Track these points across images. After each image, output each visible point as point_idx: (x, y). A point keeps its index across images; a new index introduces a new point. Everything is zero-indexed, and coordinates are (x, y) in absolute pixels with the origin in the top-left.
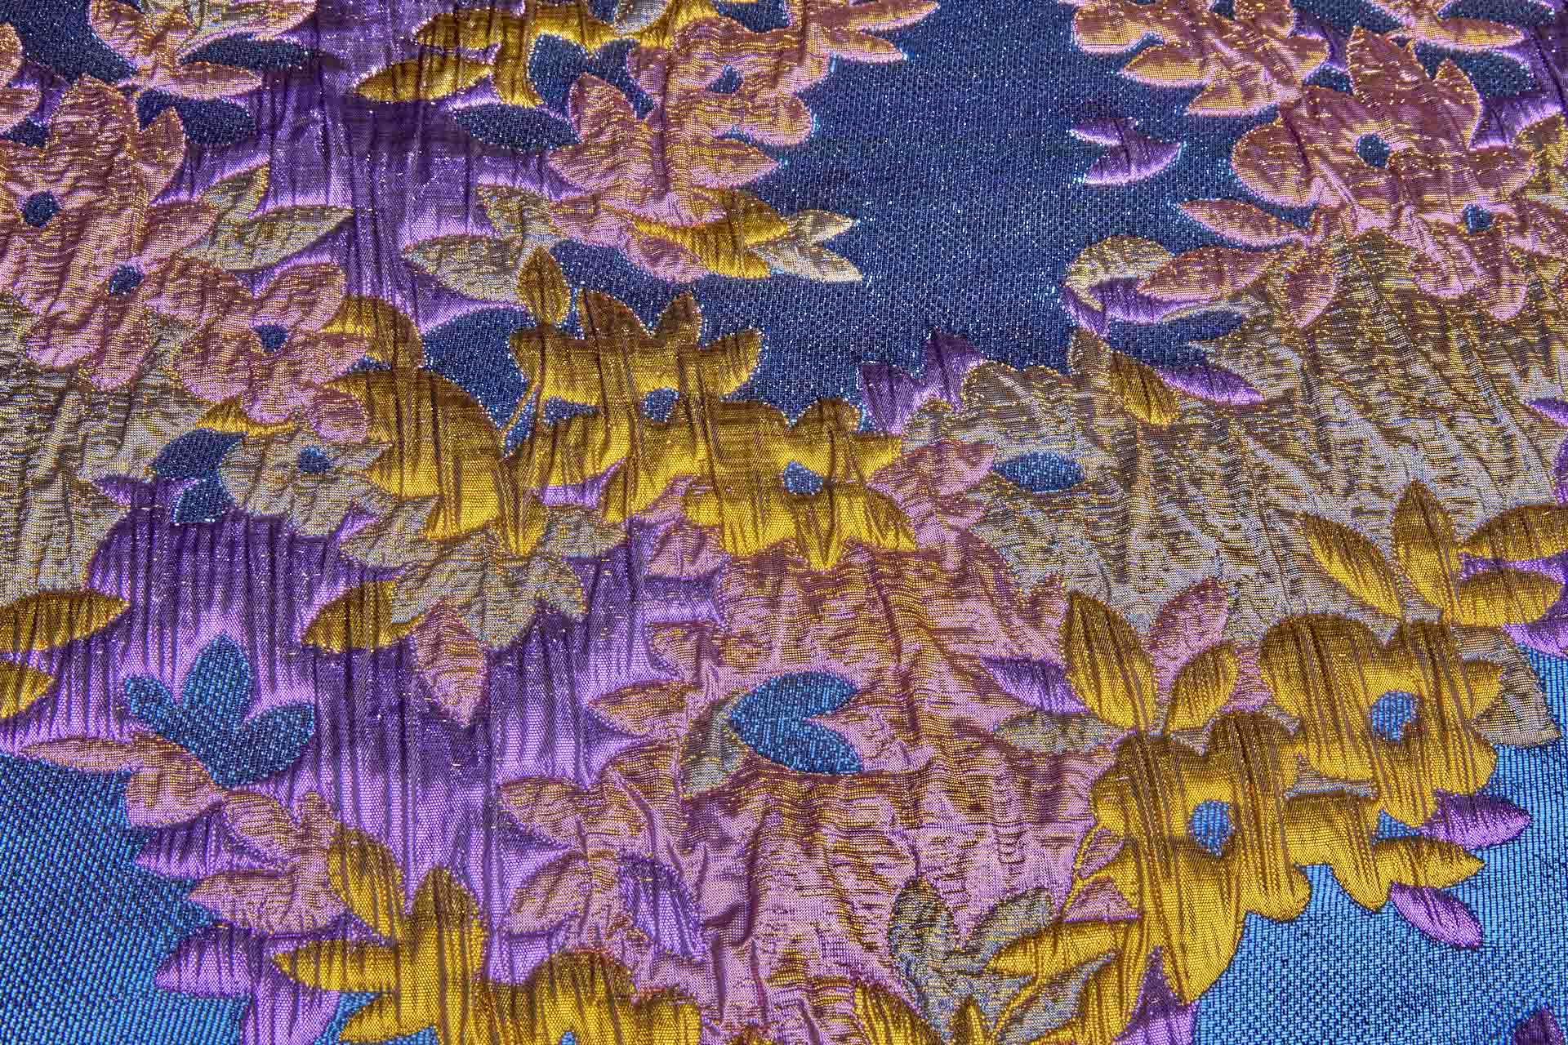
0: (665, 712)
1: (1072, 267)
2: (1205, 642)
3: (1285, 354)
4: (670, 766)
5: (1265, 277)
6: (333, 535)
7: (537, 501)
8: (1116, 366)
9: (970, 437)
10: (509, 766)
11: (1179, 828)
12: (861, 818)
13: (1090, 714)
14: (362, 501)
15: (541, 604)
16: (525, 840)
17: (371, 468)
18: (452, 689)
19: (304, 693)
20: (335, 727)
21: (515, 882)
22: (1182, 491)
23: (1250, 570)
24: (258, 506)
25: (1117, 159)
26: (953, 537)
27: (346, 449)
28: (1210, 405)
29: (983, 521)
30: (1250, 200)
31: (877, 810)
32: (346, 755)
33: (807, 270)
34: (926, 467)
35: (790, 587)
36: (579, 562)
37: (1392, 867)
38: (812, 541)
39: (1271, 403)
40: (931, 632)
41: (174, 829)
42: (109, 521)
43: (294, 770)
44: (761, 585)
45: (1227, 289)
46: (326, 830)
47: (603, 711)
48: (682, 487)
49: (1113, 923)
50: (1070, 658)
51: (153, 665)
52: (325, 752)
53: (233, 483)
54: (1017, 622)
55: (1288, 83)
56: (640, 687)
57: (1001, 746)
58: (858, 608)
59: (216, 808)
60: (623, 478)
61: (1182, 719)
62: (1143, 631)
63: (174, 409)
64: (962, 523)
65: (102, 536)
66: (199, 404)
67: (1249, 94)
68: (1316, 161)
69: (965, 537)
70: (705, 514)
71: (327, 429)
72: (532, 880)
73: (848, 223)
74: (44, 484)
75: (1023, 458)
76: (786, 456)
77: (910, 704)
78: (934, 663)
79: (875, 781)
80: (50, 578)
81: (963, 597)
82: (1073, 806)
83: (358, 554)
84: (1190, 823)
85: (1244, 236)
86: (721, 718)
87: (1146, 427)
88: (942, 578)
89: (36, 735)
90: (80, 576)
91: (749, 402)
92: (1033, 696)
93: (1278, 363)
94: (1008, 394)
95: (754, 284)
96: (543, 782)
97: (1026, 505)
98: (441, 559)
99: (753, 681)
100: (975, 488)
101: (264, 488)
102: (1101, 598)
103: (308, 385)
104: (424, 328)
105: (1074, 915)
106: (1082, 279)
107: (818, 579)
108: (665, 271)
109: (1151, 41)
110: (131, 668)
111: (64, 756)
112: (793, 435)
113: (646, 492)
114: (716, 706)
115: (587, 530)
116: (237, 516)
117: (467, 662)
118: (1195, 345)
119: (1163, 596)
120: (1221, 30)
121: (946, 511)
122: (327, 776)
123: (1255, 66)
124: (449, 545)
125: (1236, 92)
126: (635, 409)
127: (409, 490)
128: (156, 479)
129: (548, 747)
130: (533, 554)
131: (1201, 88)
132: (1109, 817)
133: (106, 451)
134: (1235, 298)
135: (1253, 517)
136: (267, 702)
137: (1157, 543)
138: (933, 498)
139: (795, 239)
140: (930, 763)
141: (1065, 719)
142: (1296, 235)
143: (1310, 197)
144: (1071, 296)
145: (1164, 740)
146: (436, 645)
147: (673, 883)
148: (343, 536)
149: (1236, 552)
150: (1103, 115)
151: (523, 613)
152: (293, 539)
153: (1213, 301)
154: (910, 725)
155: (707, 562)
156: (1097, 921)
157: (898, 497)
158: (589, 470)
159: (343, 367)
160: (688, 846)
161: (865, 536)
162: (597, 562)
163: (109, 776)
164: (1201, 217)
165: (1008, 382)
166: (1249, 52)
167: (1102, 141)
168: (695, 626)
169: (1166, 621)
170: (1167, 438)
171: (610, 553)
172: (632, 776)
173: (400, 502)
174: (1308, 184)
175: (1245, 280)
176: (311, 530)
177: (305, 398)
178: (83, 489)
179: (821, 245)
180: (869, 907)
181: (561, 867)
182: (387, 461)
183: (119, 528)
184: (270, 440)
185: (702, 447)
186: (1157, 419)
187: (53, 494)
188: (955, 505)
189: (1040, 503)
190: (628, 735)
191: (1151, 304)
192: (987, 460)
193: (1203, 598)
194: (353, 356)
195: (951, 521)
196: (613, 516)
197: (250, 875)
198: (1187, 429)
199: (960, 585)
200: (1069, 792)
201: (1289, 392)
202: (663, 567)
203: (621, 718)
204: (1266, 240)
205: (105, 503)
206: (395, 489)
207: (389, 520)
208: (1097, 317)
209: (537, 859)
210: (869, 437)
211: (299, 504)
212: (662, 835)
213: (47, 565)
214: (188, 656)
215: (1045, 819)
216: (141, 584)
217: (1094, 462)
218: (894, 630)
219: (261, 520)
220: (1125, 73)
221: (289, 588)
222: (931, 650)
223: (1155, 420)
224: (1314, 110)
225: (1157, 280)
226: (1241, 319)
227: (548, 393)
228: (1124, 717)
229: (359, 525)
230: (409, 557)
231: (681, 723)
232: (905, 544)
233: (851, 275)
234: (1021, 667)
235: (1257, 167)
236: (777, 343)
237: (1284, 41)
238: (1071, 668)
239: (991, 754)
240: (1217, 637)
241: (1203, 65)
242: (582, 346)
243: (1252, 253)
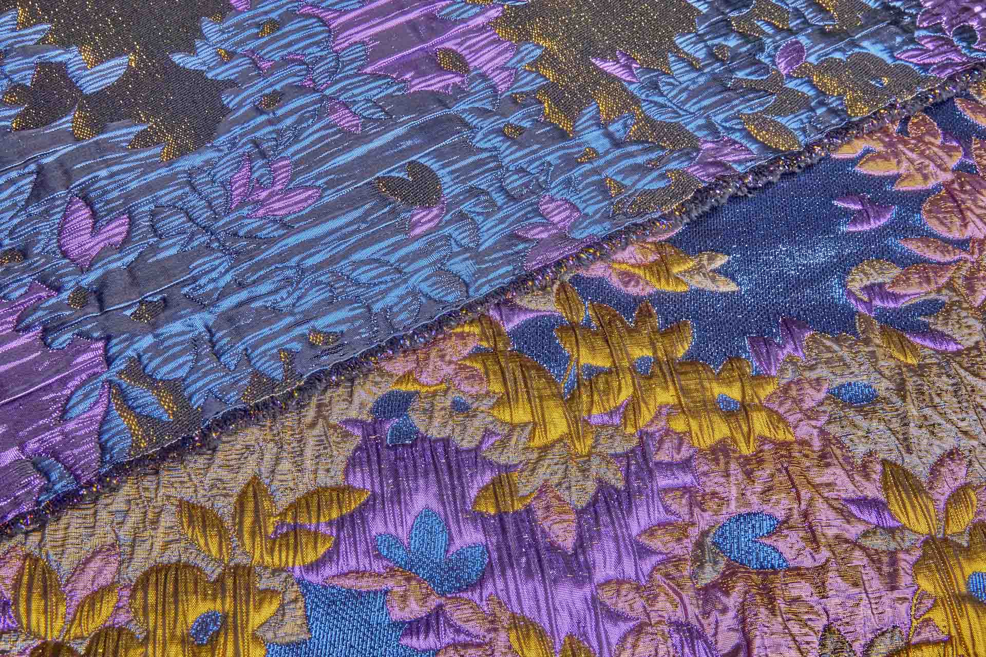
0: (679, 540)
1: (850, 278)
2: (957, 484)
3: (971, 321)
4: (687, 569)
5: (951, 279)
6: (478, 448)
7: (586, 422)
8: (883, 331)
9: (813, 375)
10: (599, 575)
11: (964, 590)
12: (795, 593)
13: (903, 528)
14: (490, 426)
15: (600, 481)
16: (616, 617)
17: (492, 408)
18: (560, 533)
19: (479, 537)
20: (500, 558)
21: (614, 641)
22: (932, 399)
23: (975, 443)
24: (435, 432)
25: (862, 217)
26: (815, 432)
27: (477, 397)
28: (937, 352)
29: (829, 422)
30: (936, 237)
31: (803, 589)
32: (509, 573)
33: (708, 285)
34: (794, 392)
35: (733, 466)
36: (616, 456)
38: (739, 437)
39: (969, 349)
40: (814, 486)
41: (418, 620)
42: (350, 446)
43: (481, 583)
44: (718, 464)
45: (933, 286)
46: (504, 617)
47: (645, 540)
48: (664, 411)
49: (936, 643)
50: (888, 497)
51: (392, 529)
52: (497, 572)
53: (417, 420)
54: (857, 478)
55: (945, 170)
56: (661, 525)
57: (863, 549)
58: (772, 476)
59: (440, 606)
60: (634, 406)
61: (953, 528)
62: (923, 480)
63: (378, 379)
64: (819, 424)
65: (349, 454)
66: (391, 376)
67: (926, 177)
68: (969, 214)
69: (822, 432)
70: (679, 425)
71: (465, 386)
72: (623, 639)
73: (726, 258)
74: (313, 425)
75: (843, 386)
76: (718, 390)
77: (810, 527)
78: (820, 504)
79: (798, 572)
80: (323, 479)
81: (828, 465)
82: (904, 580)
83: (494, 457)
84: (967, 584)
85: (938, 257)
86: (708, 540)
87: (907, 366)
88: (815, 456)
89: (329, 570)
90: (340, 479)
91: (692, 360)
92: (872, 518)
93: (969, 327)
94: (829, 350)
95: (682, 295)
96: (620, 582)
97: (851, 413)
98: (540, 459)
99: (722, 519)
100: (821, 404)
101: (436, 422)
102: (899, 462)
103: (450, 362)
104: (508, 327)
105: (915, 640)
106: (857, 282)
107: (747, 460)
108: (633, 290)
109: (868, 151)
110: (377, 527)
111: (348, 583)
112: (718, 378)
113: (646, 416)
114: (704, 534)
115: (618, 438)
116: (424, 439)
117: (565, 517)
118: (921, 318)
119: (931, 459)
120: (906, 143)
121: (809, 418)
122: (500, 585)
123: (927, 162)
124: (545, 449)
125: (919, 177)
126: (633, 369)
127: (516, 420)
128: (375, 421)
129: (619, 560)
130: (589, 454)
131: (899, 176)
132: (926, 585)
133: (344, 405)
134: (939, 291)
135: (971, 412)
136: (458, 543)
137: (923, 430)
138: (801, 410)
139: (699, 269)
140: (827, 561)
141: (891, 531)
142: (964, 255)
143: (968, 233)
144: (850, 293)
145: (945, 540)
146: (547, 508)
147: (701, 636)
148: (484, 447)
149: (965, 433)
150: (847, 195)
151: (591, 487)
152: (458, 451)
153: (927, 293)
154: (813, 540)
155: (685, 453)
156: (927, 643)
157: (781, 411)
158: (612, 404)
159: (465, 352)
160: (706, 614)
161: (767, 434)
162: (626, 455)
163: (375, 593)
164: (914, 247)
165: (828, 343)
166: (922, 154)
167: (853, 207)
168: (685, 489)
169: (934, 471)
170: (920, 370)
171: (633, 451)
172: (667, 576)
173: (513, 427)
174: (965, 226)
175: (942, 281)
176: (465, 445)
177: (449, 370)
178: (334, 427)
179: (714, 271)
180: (808, 643)
181: (639, 630)
182: (500, 404)
183: (358, 448)
184: (434, 394)
185: (671, 387)
186: (912, 360)
187: (318, 430)
188: (811, 414)
189: (860, 410)
190: (661, 553)
191: (896, 297)
192: (825, 386)
193: (952, 460)
194: (471, 345)
195: (813, 423)
196: (630, 430)
197: (466, 646)
198: (929, 366)
199: (824, 459)
200: (902, 572)
201: (977, 343)
202: (663, 456)
203: (655, 544)
204: (948, 258)
205: (346, 435)
206: (508, 419)
207: (509, 437)
208: (868, 305)
209: (624, 627)
210: (760, 378)
211: (457, 430)
212: (689, 608)
213: (321, 474)
214: (409, 520)
215: (893, 588)
216: (377, 481)
217: (883, 387)
218: (794, 486)
219: (437, 440)
220: (857, 169)
221: (460, 478)
222: (817, 496)
223: (909, 361)
224: (962, 185)
225: (894, 283)
226: (944, 303)
227: (582, 362)
228: (923, 528)
229: (491, 441)
230: (523, 458)
231: (689, 543)
232: (790, 438)
233: (732, 287)
234: (864, 503)
235: (938, 219)
236: (701, 330)
237: (939, 147)
238: (889, 501)
239: (857, 553)
240: (963, 481)
241: (899, 162)
242: (595, 334)
243: (943, 266)
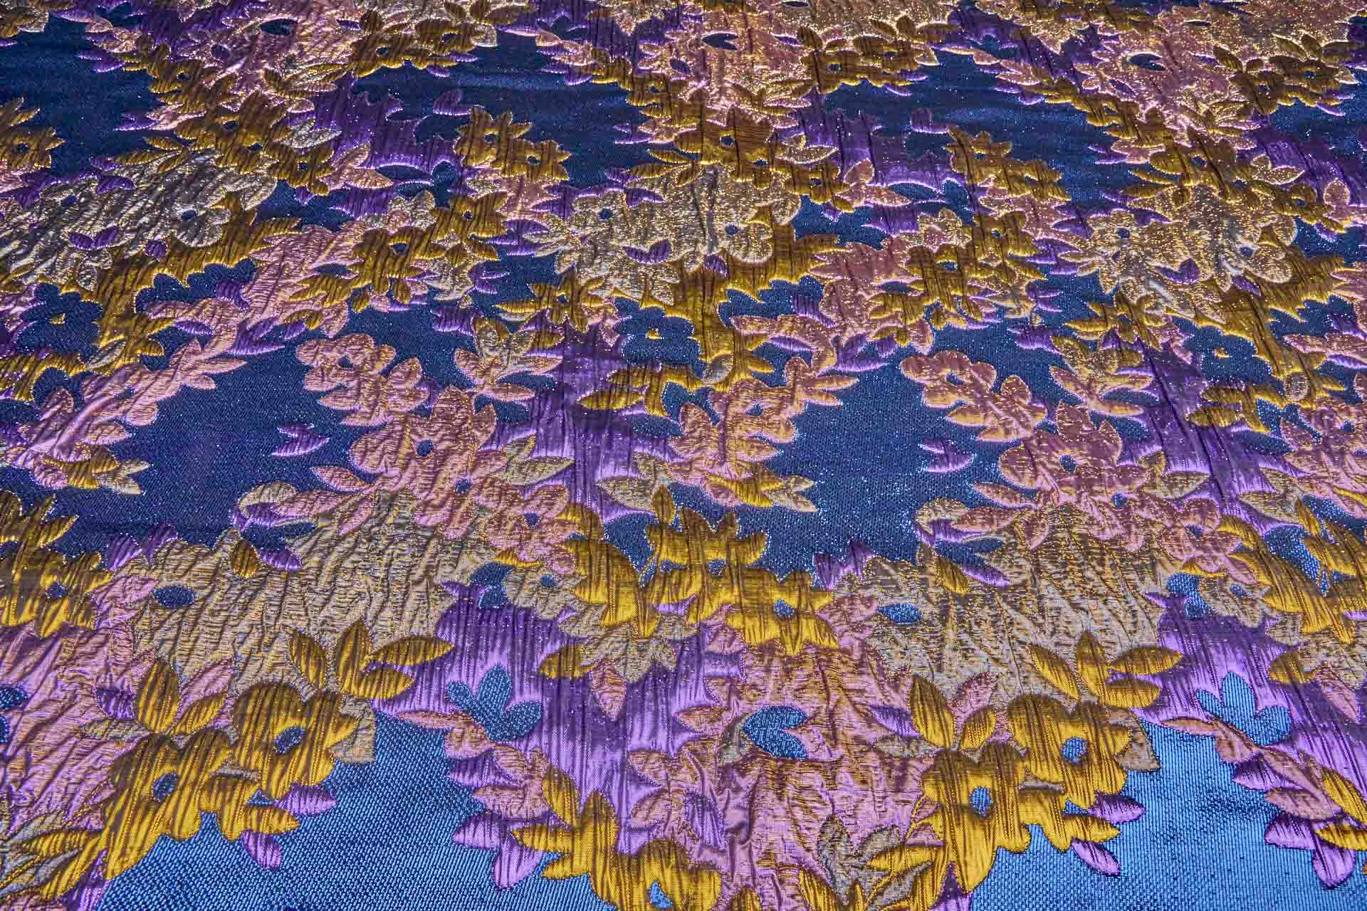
0: (712, 721)
1: (920, 512)
2: (980, 705)
3: (1022, 562)
4: (713, 749)
5: (1014, 523)
6: (555, 619)
7: (655, 610)
8: (940, 563)
9: (867, 593)
10: (634, 743)
11: (965, 801)
12: (805, 783)
13: (921, 738)
14: (570, 603)
15: (654, 661)
16: (640, 781)
17: (575, 588)
18: (608, 701)
19: (536, 696)
20: (550, 716)
21: (633, 801)
22: (971, 627)
23: (1004, 670)
24: (521, 601)
25: (943, 460)
26: (857, 643)
27: (565, 577)
28: (986, 585)
29: (872, 636)
30: (1006, 484)
31: (814, 779)
32: (555, 731)
33: (789, 504)
34: (845, 607)
35: (776, 662)
36: (674, 642)
37: (1073, 828)
38: (788, 639)
39: (1016, 586)
40: (844, 690)
41: (467, 760)
42: (447, 604)
43: (529, 736)
44: (762, 660)
45: (995, 528)
46: (542, 767)
47: (681, 718)
48: (725, 608)
49: (931, 846)
50: (912, 708)
51: (464, 679)
52: (545, 728)
53: (509, 589)
54: (887, 688)
55: (1027, 427)
56: (700, 707)
57: (879, 752)
58: (809, 676)
59: (489, 751)
60: (698, 601)
61: (967, 743)
62: (949, 697)
63: (483, 551)
64: (862, 636)
65: (444, 611)
66: (495, 550)
67: (1007, 432)
68: (1040, 467)
69: (863, 644)
70: (736, 622)
71: (556, 567)
72: (642, 801)
73: (812, 483)
74: (418, 583)
75: (892, 606)
76: (777, 596)
77: (833, 725)
78: (846, 707)
79: (813, 764)
80: (417, 629)
81: (861, 673)
82: (911, 785)
83: (566, 629)
84: (970, 798)
85: (1005, 502)
86: (739, 726)
87: (953, 594)
88: (851, 663)
89: (404, 707)
90: (431, 630)
91: (760, 569)
92: (893, 726)
93: (1020, 567)
94: (887, 573)
95: (765, 511)
96: (650, 752)
97: (893, 630)
98: (607, 635)
99: (756, 708)
100: (869, 619)
101: (523, 594)
102: (929, 679)
103: (548, 544)
104: (605, 520)
105: (911, 841)
106: (925, 517)
107: (790, 659)
108: (722, 501)
109: (961, 404)
110: (453, 677)
111: (415, 719)
112: (781, 586)
113: (708, 610)
114: (737, 720)
115: (678, 626)
116: (510, 606)
117: (616, 688)
118: (978, 554)
119: (961, 680)
120: (995, 400)
121: (854, 630)
122: (545, 739)
123: (1011, 419)
124: (612, 628)
125: (1002, 431)
126: (705, 568)
127: (593, 600)
128: (472, 585)
129: (654, 733)
130: (651, 637)
131: (984, 428)
132: (930, 791)
133: (448, 569)
134: (999, 532)
135: (1006, 643)
136: (518, 699)
137: (958, 653)
138: (848, 623)
139: (785, 490)
140: (842, 757)
141: (909, 740)
142: (1029, 503)
143: (1036, 485)
144: (917, 526)
145: (958, 754)
146: (602, 678)
147: (712, 809)
148: (560, 620)
149: (996, 660)
150: (935, 439)
151: (645, 665)
152: (536, 620)
153: (988, 533)
154: (833, 738)
155: (736, 647)
156: (922, 845)
157: (831, 621)
158: (681, 597)
159: (564, 537)
160: (720, 790)
161: (814, 639)
162: (682, 642)
163: (438, 731)
164: (983, 491)
165: (886, 567)
166: (1008, 411)
167: (936, 451)
168: (729, 678)
169: (961, 692)
170: (964, 600)
171: (689, 639)
172: (694, 752)
173: (589, 606)
174: (1036, 478)
175: (1005, 524)
176: (545, 616)
177: (545, 551)
178: (436, 587)
179: (797, 493)
180: (808, 829)
181: (657, 796)
182: (582, 585)
183: (452, 607)
184: (528, 570)
185: (736, 589)
186: (960, 591)
187: (421, 588)
188: (858, 627)
189: (900, 629)
190: (693, 731)
191: (957, 533)
192: (875, 604)
193: (980, 683)
194: (570, 531)
195: (857, 635)
196: (691, 620)
197: (503, 787)
198: (973, 596)
199: (859, 668)
200: (910, 778)
201: (1025, 581)
202: (714, 647)
203: (691, 722)
204: (1014, 504)
205: (446, 594)
206: (586, 598)
207: (583, 613)
208: (931, 538)
209: (645, 790)
210: (818, 590)
211: (540, 603)
212: (708, 783)
213: (416, 623)
214: (481, 673)
215: (898, 790)
216: (461, 636)
217: (927, 610)
218: (826, 688)
219: (521, 609)
220: (947, 418)
221: (532, 644)
222: (845, 700)
223: (958, 591)
224: (1039, 442)
225: (961, 520)
226: (1002, 543)
227: (663, 557)
228: (938, 740)
229: (568, 615)
230: (592, 633)
231: (720, 727)
232: (833, 645)
233: (812, 508)
234: (888, 711)
235: (1011, 469)
236: (775, 541)
237: (1025, 407)
238: (913, 713)
239: (872, 755)
240: (986, 703)
241: (986, 416)
242: (680, 535)
243: (1008, 511)
